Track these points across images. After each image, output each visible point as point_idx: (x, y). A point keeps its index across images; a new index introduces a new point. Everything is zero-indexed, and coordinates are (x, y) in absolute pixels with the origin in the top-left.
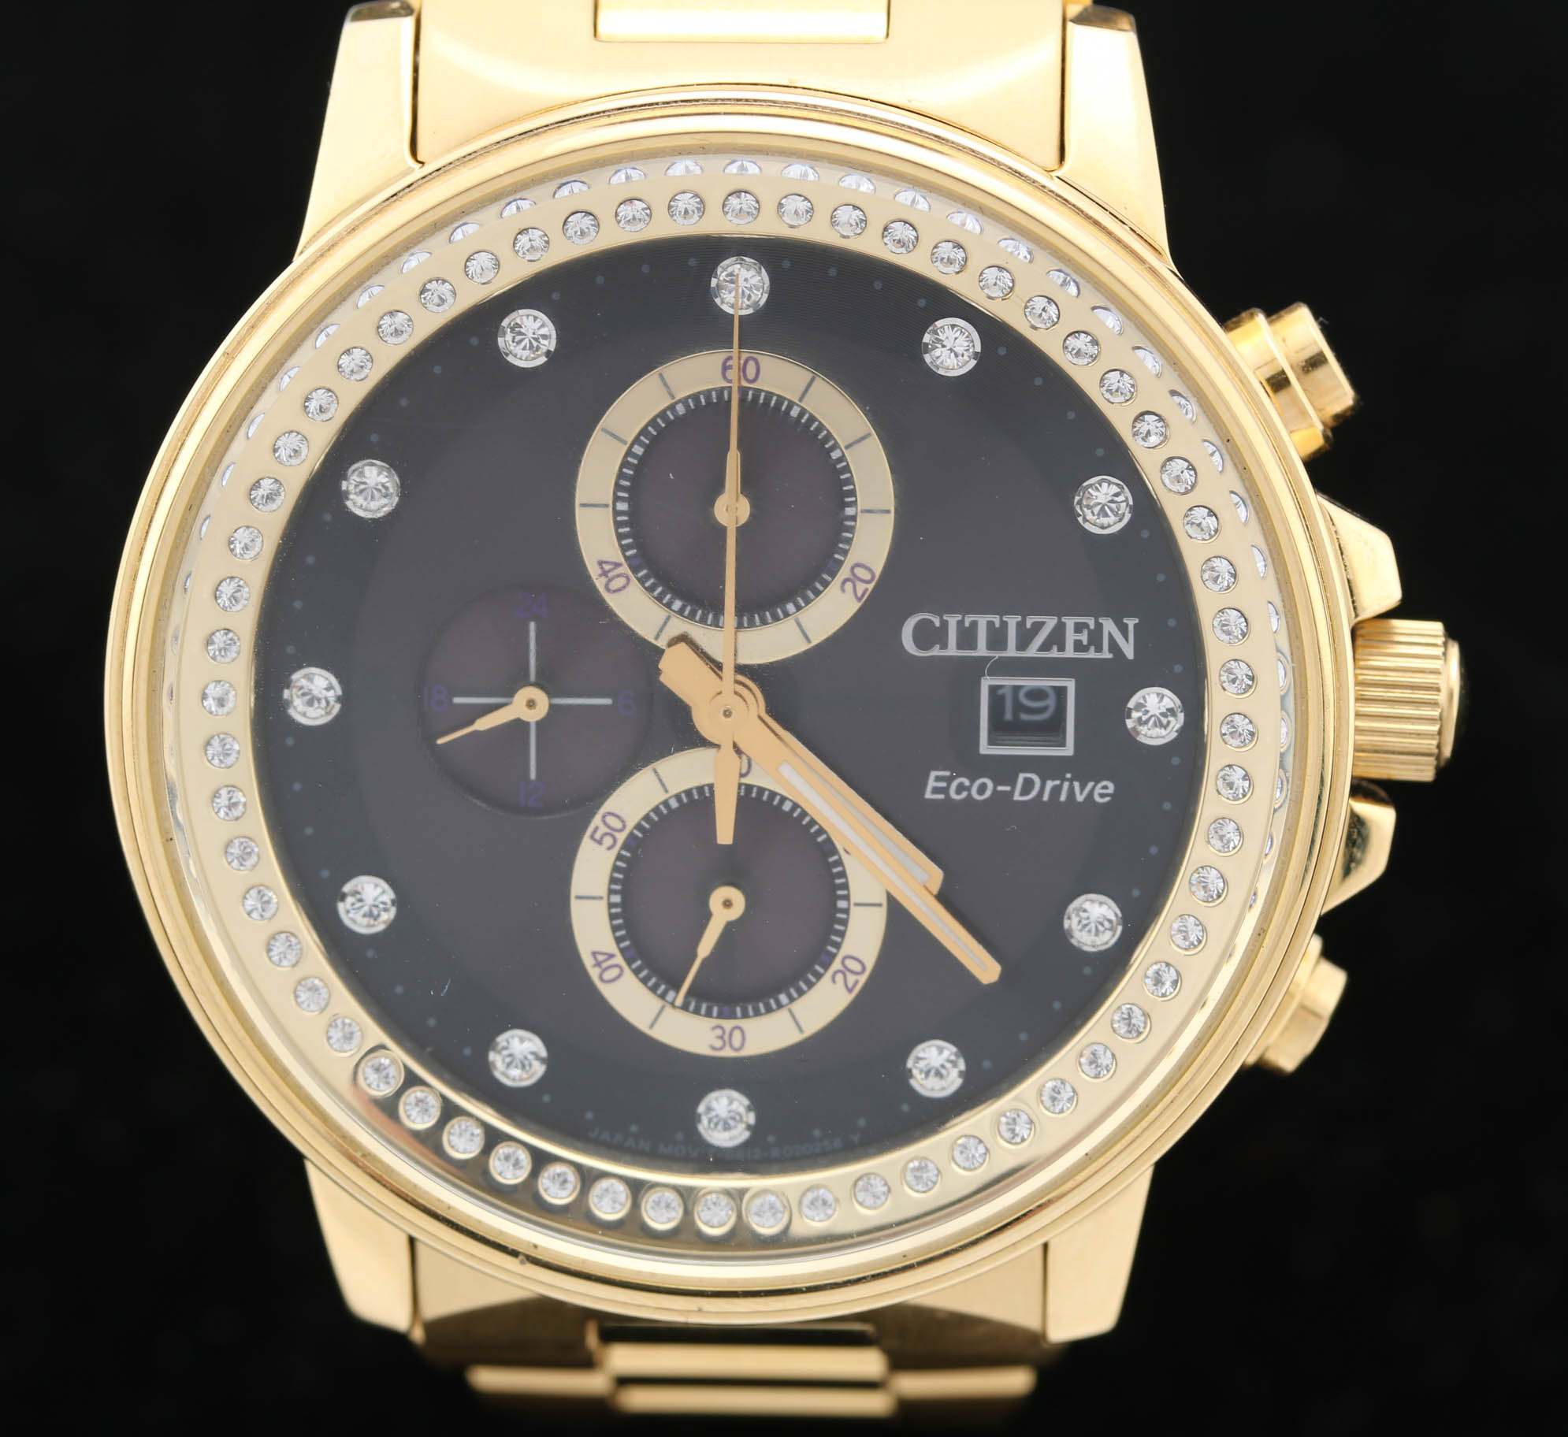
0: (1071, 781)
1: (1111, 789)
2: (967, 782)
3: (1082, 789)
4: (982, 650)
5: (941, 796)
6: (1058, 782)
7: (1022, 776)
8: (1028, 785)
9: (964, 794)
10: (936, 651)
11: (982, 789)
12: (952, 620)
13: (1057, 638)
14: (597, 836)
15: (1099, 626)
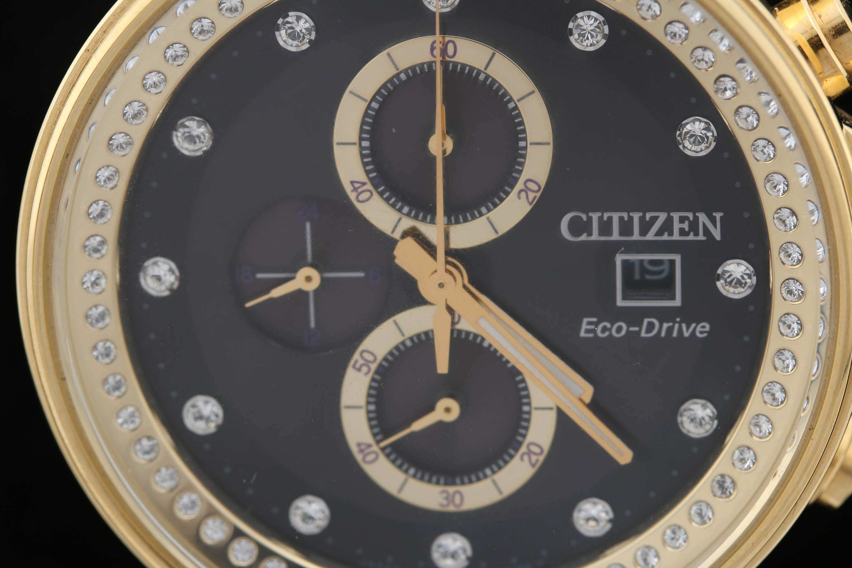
0: (680, 323)
1: (708, 327)
2: (608, 325)
3: (688, 328)
4: (616, 236)
5: (591, 335)
6: (671, 324)
7: (646, 321)
8: (651, 327)
9: (607, 334)
10: (584, 237)
11: (619, 329)
12: (595, 216)
13: (667, 227)
14: (358, 366)
15: (696, 219)
